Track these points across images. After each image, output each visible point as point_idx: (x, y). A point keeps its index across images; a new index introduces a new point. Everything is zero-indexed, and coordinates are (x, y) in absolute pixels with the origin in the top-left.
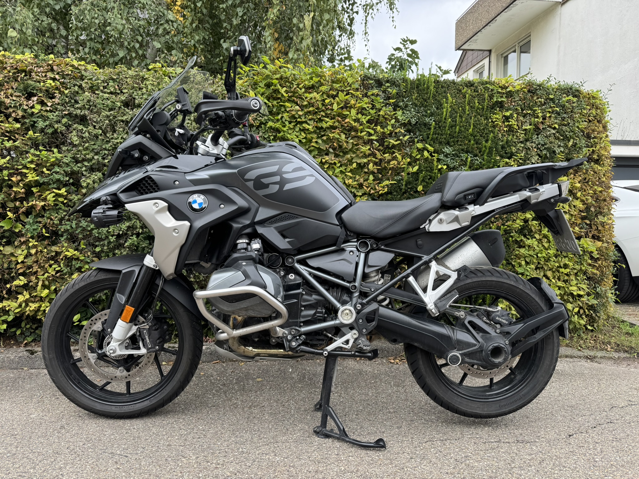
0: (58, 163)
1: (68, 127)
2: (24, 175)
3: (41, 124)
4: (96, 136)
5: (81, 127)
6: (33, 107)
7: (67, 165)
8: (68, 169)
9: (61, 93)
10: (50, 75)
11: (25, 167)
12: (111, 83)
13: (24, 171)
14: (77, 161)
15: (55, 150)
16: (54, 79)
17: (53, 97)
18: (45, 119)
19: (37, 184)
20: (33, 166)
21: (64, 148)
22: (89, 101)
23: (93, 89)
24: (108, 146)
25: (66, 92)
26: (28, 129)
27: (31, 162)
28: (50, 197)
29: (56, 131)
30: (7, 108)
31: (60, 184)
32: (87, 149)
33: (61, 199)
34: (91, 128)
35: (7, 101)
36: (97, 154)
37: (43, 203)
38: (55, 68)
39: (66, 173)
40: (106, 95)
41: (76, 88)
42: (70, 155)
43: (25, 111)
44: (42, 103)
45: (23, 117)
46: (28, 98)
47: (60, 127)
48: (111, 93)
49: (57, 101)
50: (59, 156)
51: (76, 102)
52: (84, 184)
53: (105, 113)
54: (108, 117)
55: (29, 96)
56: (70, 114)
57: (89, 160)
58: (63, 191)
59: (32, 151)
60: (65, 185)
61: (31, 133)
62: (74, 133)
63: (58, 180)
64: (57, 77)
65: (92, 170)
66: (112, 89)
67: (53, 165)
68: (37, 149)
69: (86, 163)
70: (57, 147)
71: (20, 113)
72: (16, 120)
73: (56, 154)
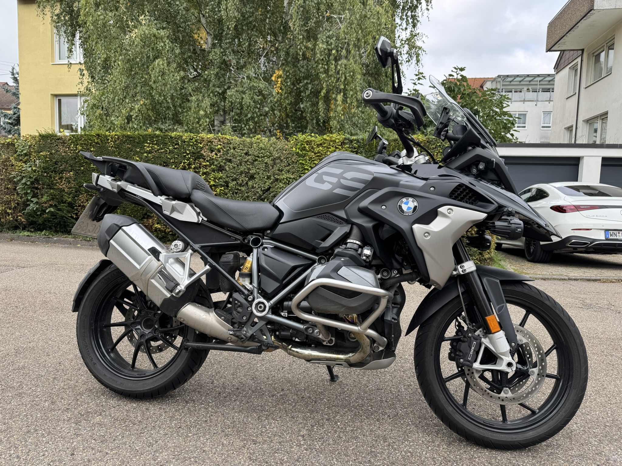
0: (221, 178)
1: (225, 163)
2: (210, 182)
3: (216, 163)
4: (234, 167)
5: (229, 164)
6: (213, 156)
7: (224, 178)
8: (225, 180)
9: (223, 150)
10: (219, 143)
11: (210, 179)
12: (241, 146)
13: (210, 181)
14: (228, 177)
15: (220, 173)
16: (220, 145)
17: (220, 152)
18: (217, 160)
19: (214, 185)
20: (213, 179)
21: (224, 172)
22: (233, 153)
23: (234, 149)
24: (239, 171)
25: (225, 150)
26: (211, 165)
27: (212, 177)
28: (218, 190)
29: (221, 165)
30: (204, 156)
31: (222, 186)
32: (231, 172)
33: (222, 191)
34: (233, 164)
35: (205, 154)
36: (235, 174)
37: (215, 193)
38: (221, 140)
39: (224, 182)
40: (239, 151)
41: (228, 148)
42: (225, 175)
43: (210, 158)
44: (216, 154)
45: (210, 160)
46: (211, 153)
47: (222, 164)
48: (241, 150)
49: (221, 153)
50: (222, 175)
51: (228, 153)
52: (230, 186)
53: (238, 158)
54: (239, 160)
55: (212, 151)
56: (226, 159)
57: (232, 177)
58: (223, 188)
59: (213, 173)
60: (223, 186)
61: (212, 166)
62: (227, 166)
63: (221, 184)
64: (222, 144)
65: (233, 180)
66: (241, 148)
67: (220, 178)
68: (214, 172)
69: (231, 178)
70: (221, 171)
71: (209, 159)
72: (207, 161)
73: (221, 175)
